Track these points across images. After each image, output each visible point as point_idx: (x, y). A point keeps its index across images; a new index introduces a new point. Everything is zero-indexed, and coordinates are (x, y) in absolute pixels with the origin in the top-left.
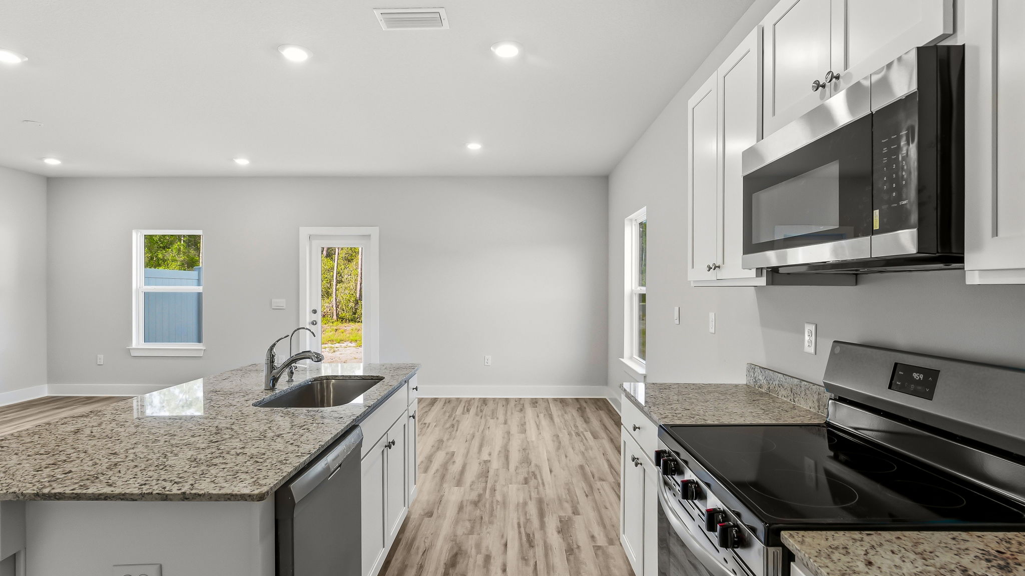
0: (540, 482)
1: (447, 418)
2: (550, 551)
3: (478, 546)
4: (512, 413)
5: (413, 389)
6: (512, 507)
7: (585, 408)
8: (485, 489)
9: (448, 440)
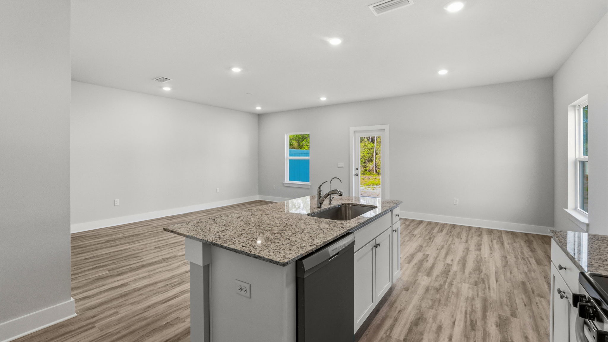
0: (487, 286)
1: (427, 233)
2: (487, 337)
3: (435, 318)
4: (472, 237)
5: (396, 215)
6: (462, 298)
7: (532, 241)
8: (445, 282)
9: (426, 247)
